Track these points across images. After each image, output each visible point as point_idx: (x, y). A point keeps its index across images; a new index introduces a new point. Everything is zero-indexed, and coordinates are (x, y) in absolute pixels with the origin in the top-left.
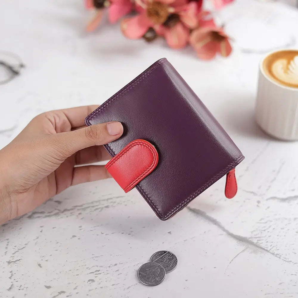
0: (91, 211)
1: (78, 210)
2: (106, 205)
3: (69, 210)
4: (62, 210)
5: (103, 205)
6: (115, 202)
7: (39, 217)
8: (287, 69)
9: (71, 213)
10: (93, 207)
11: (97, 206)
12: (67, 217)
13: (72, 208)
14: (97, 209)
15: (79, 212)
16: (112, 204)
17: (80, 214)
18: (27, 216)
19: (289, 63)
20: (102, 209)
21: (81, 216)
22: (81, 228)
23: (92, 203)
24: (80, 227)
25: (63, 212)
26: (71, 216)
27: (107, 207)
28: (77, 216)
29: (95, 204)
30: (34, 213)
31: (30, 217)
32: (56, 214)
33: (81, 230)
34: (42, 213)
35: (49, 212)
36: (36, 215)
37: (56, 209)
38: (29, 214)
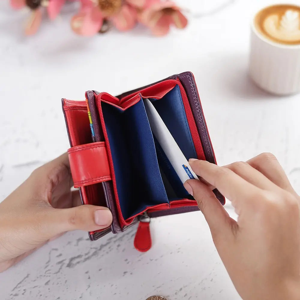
1: (115, 242)
3: (105, 245)
4: (99, 248)
7: (78, 263)
9: (109, 248)
10: (128, 234)
12: (107, 253)
13: (108, 242)
15: (117, 243)
17: (119, 246)
18: (66, 265)
21: (121, 248)
22: (127, 262)
24: (126, 260)
25: (100, 249)
26: (110, 251)
28: (117, 249)
30: (72, 259)
31: (69, 265)
32: (95, 254)
33: (128, 263)
34: (79, 256)
35: (86, 254)
36: (74, 262)
37: (91, 248)
38: (67, 262)
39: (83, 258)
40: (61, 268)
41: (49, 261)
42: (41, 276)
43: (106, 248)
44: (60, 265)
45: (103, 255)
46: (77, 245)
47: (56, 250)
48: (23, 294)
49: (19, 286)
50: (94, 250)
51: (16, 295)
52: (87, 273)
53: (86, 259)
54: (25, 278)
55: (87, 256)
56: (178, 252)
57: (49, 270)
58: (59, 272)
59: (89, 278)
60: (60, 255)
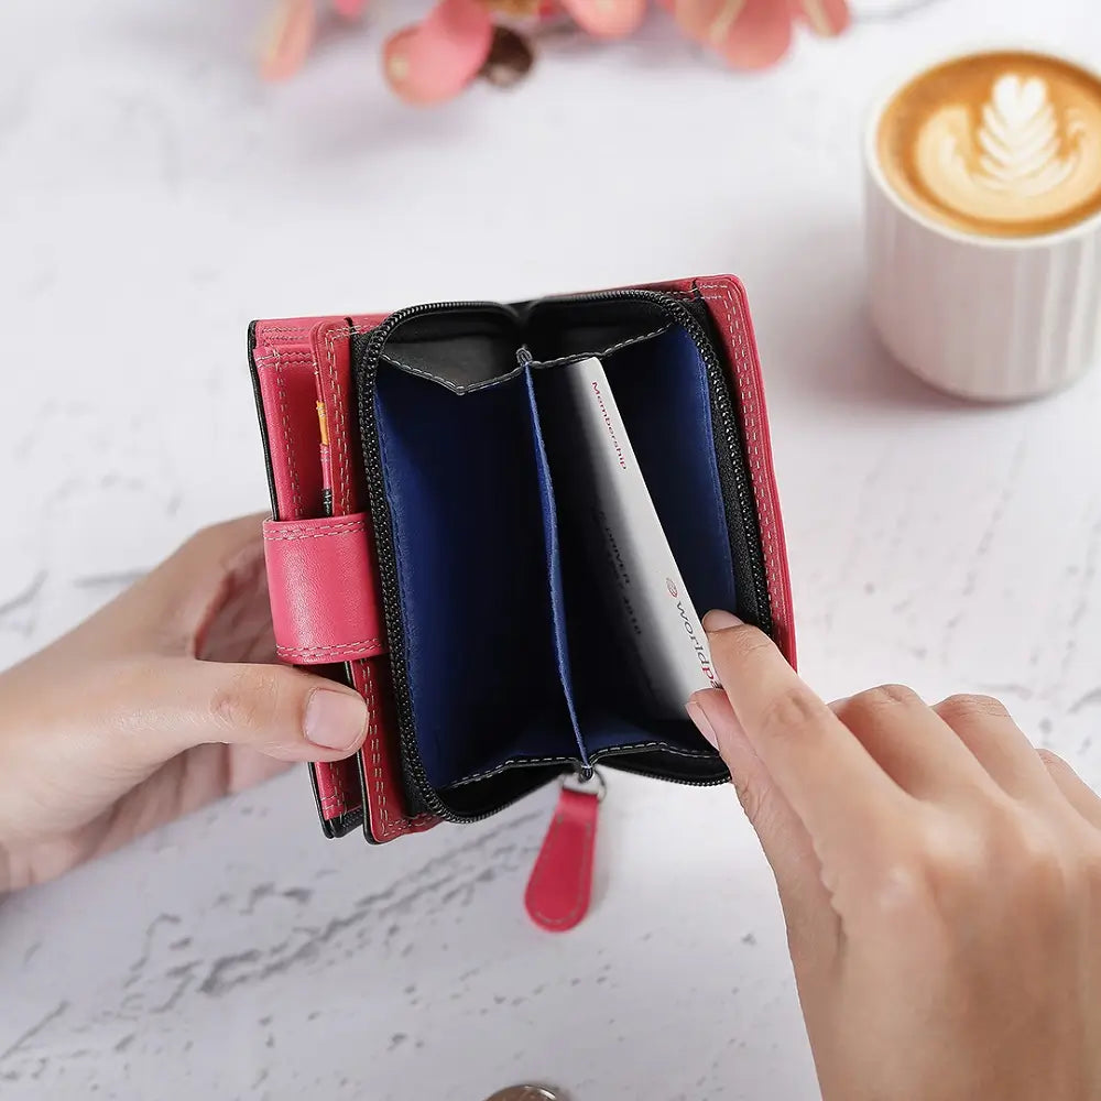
0: (432, 912)
1: (383, 913)
2: (480, 869)
3: (347, 923)
4: (323, 931)
5: (471, 868)
6: (510, 849)
7: (242, 979)
9: (360, 935)
10: (434, 887)
11: (448, 880)
12: (349, 954)
13: (358, 910)
14: (450, 896)
15: (389, 921)
16: (501, 859)
17: (393, 930)
18: (198, 982)
20: (470, 888)
21: (401, 942)
22: (413, 996)
23: (426, 870)
24: (410, 990)
25: (326, 938)
26: (361, 947)
27: (487, 876)
28: (387, 943)
29: (441, 873)
30: (222, 964)
31: (209, 986)
32: (305, 953)
33: (414, 1002)
34: (249, 956)
35: (275, 951)
36: (229, 975)
37: (296, 930)
38: (202, 973)
39: (259, 966)
40: (178, 995)
41: (142, 962)
42: (107, 1014)
43: (346, 936)
44: (178, 981)
45: (331, 963)
46: (249, 911)
47: (175, 920)
48: (36, 1076)
49: (27, 1043)
50: (304, 938)
51: (12, 1076)
52: (265, 1022)
53: (272, 969)
54: (50, 1018)
55: (275, 959)
56: (601, 980)
57: (138, 996)
58: (169, 1006)
59: (270, 1043)
60: (186, 942)
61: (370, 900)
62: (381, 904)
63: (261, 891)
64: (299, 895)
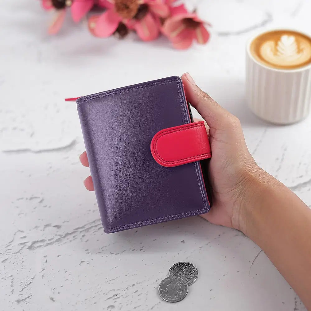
0: (95, 232)
1: (81, 232)
3: (71, 234)
7: (40, 246)
8: (276, 51)
9: (74, 237)
10: (96, 226)
11: (100, 224)
12: (70, 241)
13: (74, 231)
14: (100, 228)
15: (82, 234)
17: (83, 236)
18: (27, 247)
19: (276, 44)
21: (85, 239)
23: (94, 222)
24: (87, 250)
25: (64, 237)
26: (74, 239)
28: (81, 239)
29: (98, 223)
30: (34, 243)
31: (30, 248)
32: (58, 240)
33: (88, 253)
34: (42, 241)
35: (50, 240)
36: (36, 245)
37: (56, 235)
38: (29, 244)
39: (45, 243)
40: (21, 249)
41: (12, 241)
43: (71, 237)
44: (22, 246)
45: (65, 243)
46: (44, 230)
47: (22, 232)
50: (58, 237)
52: (45, 257)
53: (48, 244)
55: (50, 242)
56: (141, 250)
57: (10, 249)
59: (46, 262)
60: (25, 237)
61: (78, 228)
62: (81, 230)
63: (47, 226)
64: (58, 227)
